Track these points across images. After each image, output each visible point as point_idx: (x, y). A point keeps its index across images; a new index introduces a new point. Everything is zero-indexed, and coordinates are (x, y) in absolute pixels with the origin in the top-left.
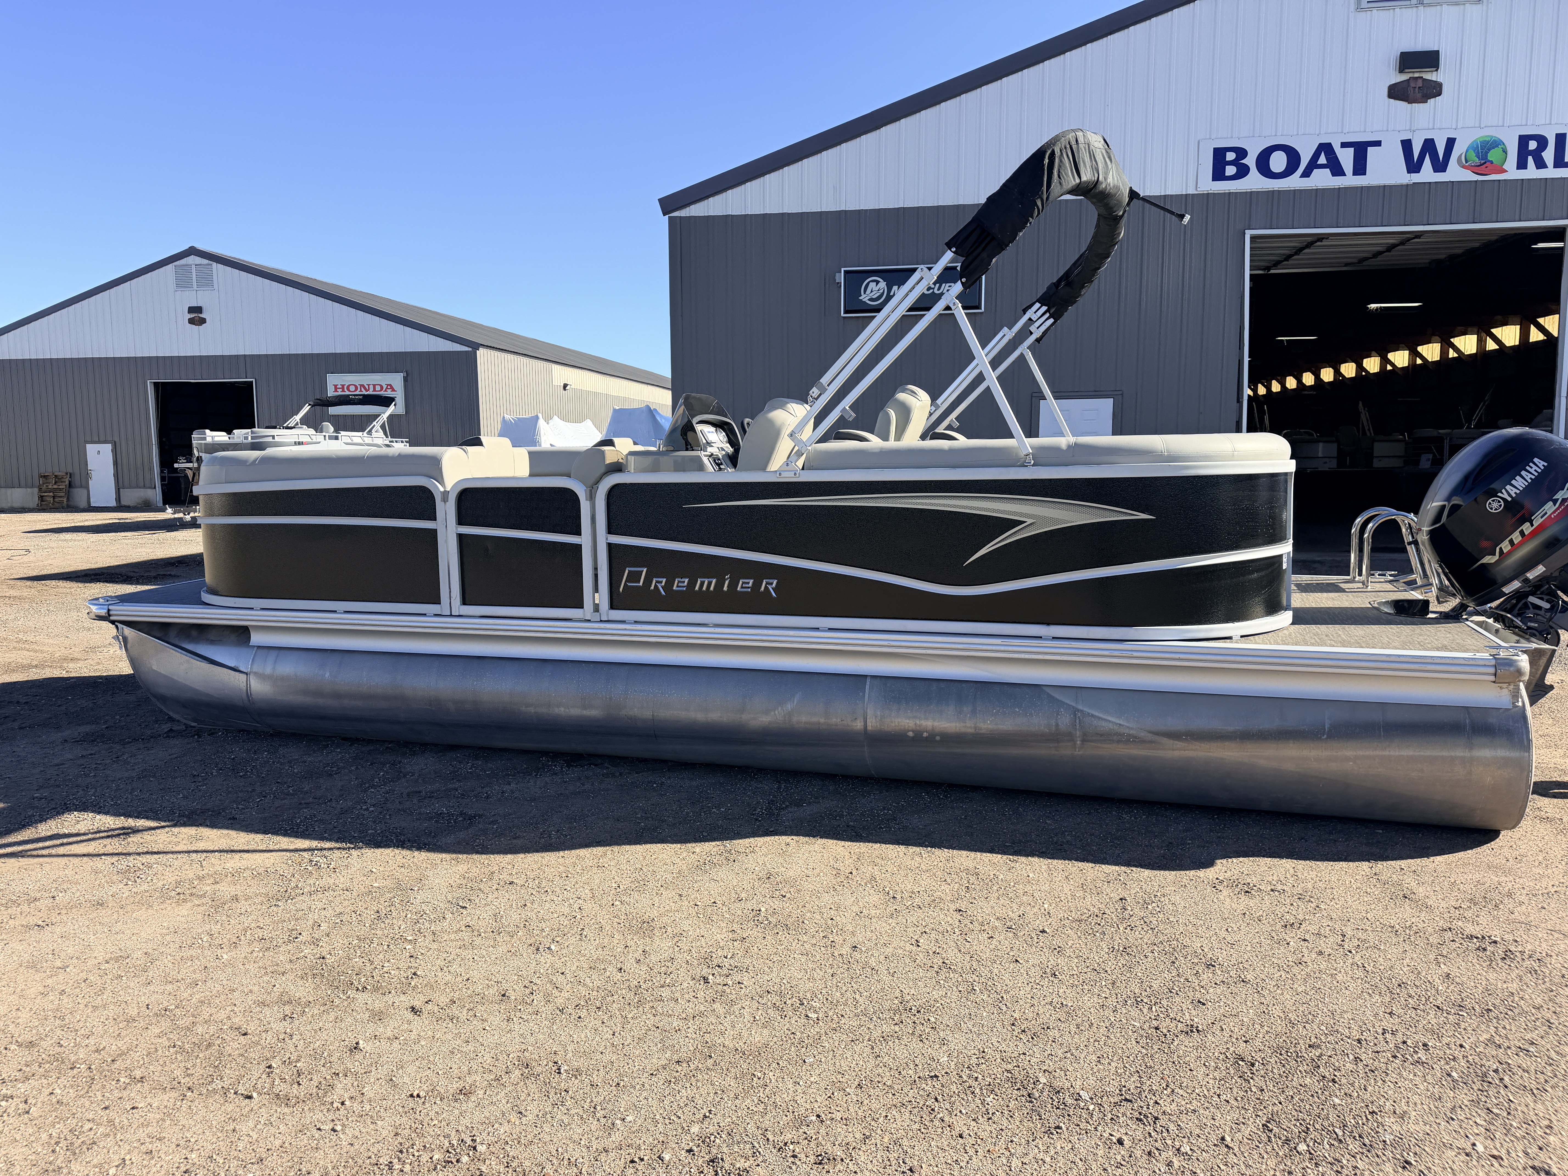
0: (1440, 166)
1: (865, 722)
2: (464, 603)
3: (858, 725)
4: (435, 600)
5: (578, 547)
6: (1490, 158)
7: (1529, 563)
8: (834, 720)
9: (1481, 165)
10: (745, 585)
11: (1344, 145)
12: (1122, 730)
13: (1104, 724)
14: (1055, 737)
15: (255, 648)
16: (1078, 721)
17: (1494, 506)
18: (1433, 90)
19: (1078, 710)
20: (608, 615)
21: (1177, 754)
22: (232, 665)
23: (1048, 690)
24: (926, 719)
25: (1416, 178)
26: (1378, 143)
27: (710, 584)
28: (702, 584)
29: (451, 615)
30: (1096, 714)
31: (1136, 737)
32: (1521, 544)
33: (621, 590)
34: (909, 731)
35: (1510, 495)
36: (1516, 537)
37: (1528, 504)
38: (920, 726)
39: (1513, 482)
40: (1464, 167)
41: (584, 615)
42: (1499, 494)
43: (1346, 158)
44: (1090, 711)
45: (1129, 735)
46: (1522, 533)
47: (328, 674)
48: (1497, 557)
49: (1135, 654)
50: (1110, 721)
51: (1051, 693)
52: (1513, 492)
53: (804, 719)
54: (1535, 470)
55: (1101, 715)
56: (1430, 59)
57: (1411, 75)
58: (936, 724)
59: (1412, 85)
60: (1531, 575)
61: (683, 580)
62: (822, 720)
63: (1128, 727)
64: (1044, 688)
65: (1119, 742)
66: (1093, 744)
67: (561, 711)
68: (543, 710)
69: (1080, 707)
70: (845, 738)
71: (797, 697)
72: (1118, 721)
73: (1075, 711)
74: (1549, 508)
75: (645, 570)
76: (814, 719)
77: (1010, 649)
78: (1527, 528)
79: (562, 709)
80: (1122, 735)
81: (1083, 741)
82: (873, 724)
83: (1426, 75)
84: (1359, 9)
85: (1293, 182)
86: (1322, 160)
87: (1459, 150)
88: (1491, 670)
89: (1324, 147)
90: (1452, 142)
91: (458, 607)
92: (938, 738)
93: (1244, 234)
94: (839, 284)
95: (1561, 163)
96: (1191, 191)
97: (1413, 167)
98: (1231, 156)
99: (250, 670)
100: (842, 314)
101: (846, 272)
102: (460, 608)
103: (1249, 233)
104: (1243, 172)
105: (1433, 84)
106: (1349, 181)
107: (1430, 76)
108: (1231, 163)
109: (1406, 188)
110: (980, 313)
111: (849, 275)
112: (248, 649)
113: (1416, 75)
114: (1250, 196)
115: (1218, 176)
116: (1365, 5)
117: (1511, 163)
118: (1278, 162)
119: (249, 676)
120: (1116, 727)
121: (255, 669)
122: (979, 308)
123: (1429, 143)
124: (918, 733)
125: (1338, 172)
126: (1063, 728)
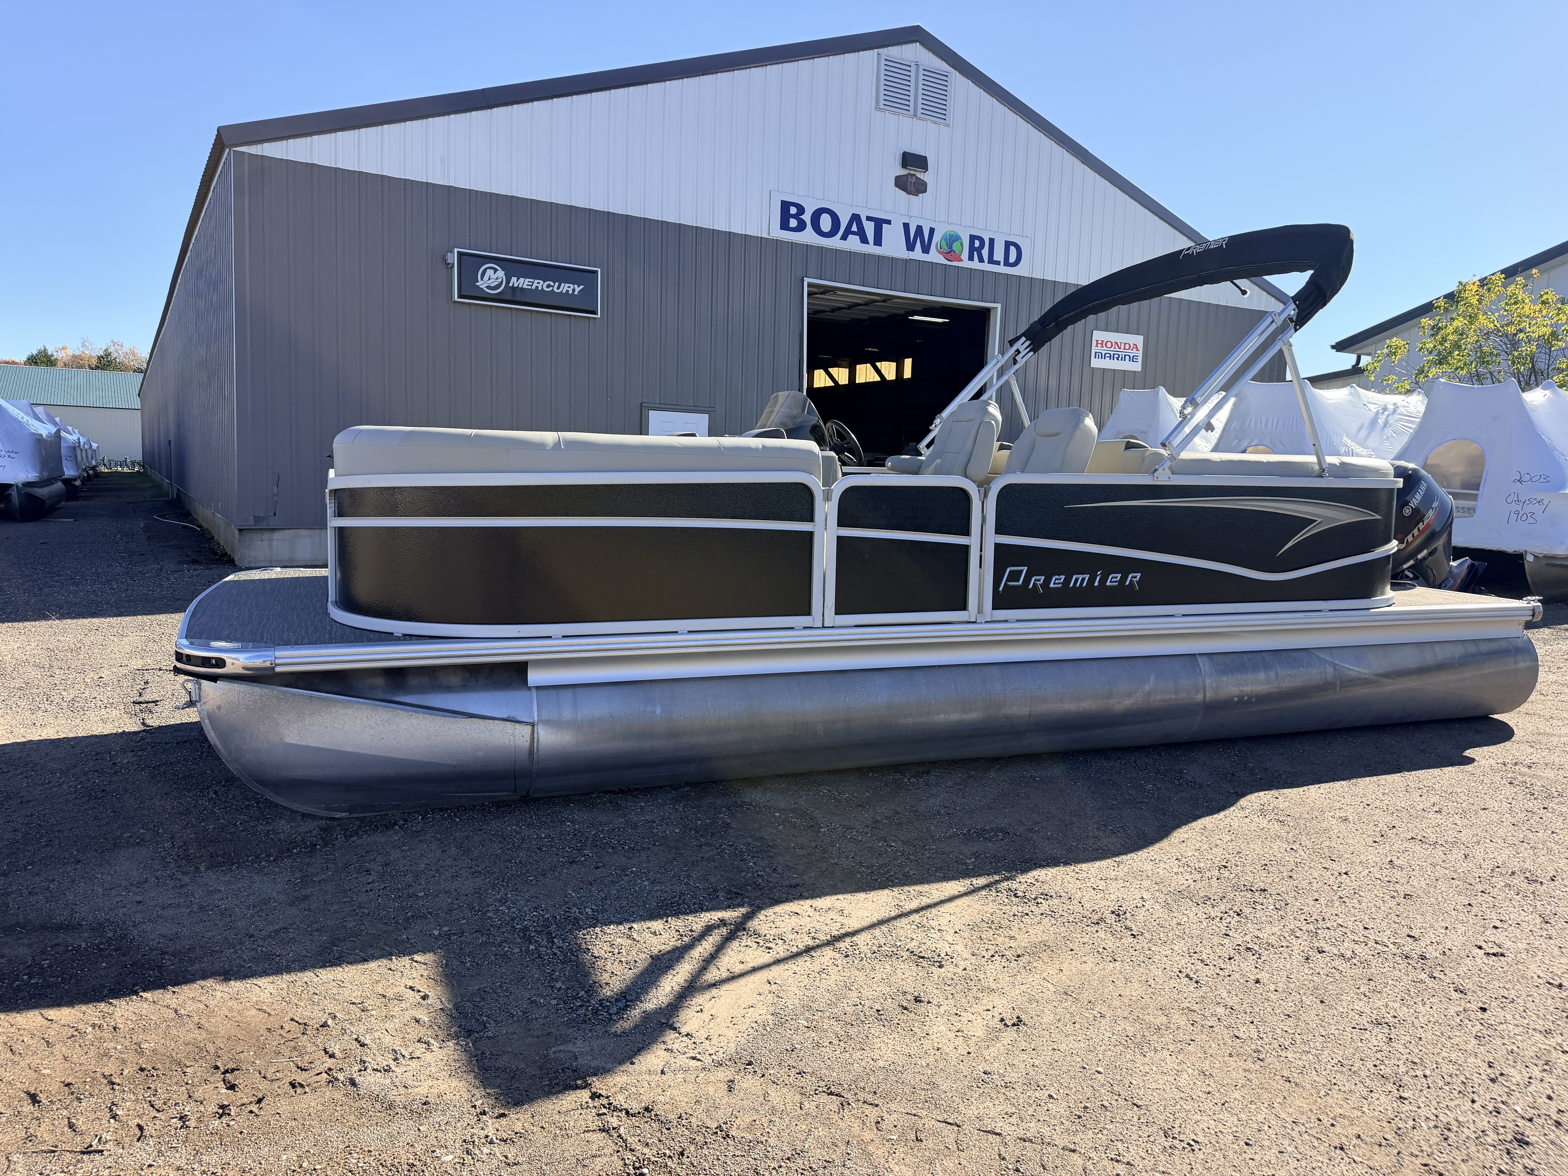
0: (926, 250)
1: (1205, 693)
2: (839, 612)
3: (1200, 697)
4: (806, 610)
5: (967, 548)
7: (1420, 549)
8: (1182, 694)
11: (869, 219)
12: (1361, 676)
13: (1351, 673)
14: (1326, 687)
15: (533, 691)
16: (1336, 672)
18: (919, 188)
19: (1336, 664)
20: (992, 615)
21: (1388, 688)
22: (505, 716)
23: (1315, 652)
24: (1247, 684)
25: (912, 255)
26: (889, 222)
27: (1083, 579)
28: (1077, 580)
29: (824, 627)
30: (1346, 666)
31: (1368, 680)
34: (1235, 697)
36: (1416, 532)
37: (1422, 510)
38: (1243, 691)
40: (939, 252)
41: (970, 616)
43: (869, 228)
44: (1343, 665)
45: (1365, 679)
47: (658, 709)
48: (1404, 545)
51: (1317, 654)
53: (1159, 697)
56: (920, 162)
57: (908, 171)
58: (1254, 688)
59: (910, 180)
61: (1061, 576)
62: (1173, 697)
64: (1312, 650)
65: (1361, 685)
66: (1346, 689)
67: (941, 718)
68: (922, 720)
69: (1337, 662)
71: (1152, 678)
72: (1359, 670)
73: (1335, 665)
74: (1430, 513)
76: (1167, 697)
78: (1421, 526)
79: (942, 716)
80: (1360, 679)
81: (1341, 687)
82: (1210, 694)
83: (918, 175)
84: (877, 108)
85: (835, 242)
86: (854, 228)
87: (936, 238)
88: (1531, 613)
89: (856, 218)
90: (932, 231)
91: (831, 618)
92: (1254, 700)
93: (803, 281)
94: (451, 265)
95: (991, 261)
96: (765, 235)
97: (910, 247)
98: (793, 210)
99: (536, 718)
100: (456, 298)
101: (460, 254)
102: (834, 618)
103: (807, 280)
104: (801, 226)
105: (922, 182)
106: (871, 249)
107: (920, 176)
108: (793, 216)
109: (907, 262)
110: (595, 318)
111: (464, 257)
112: (528, 693)
113: (912, 172)
114: (807, 247)
115: (785, 226)
116: (882, 106)
117: (965, 255)
118: (826, 223)
119: (533, 726)
120: (1358, 674)
121: (545, 716)
122: (595, 313)
123: (919, 229)
124: (1241, 698)
125: (864, 240)
126: (1329, 678)
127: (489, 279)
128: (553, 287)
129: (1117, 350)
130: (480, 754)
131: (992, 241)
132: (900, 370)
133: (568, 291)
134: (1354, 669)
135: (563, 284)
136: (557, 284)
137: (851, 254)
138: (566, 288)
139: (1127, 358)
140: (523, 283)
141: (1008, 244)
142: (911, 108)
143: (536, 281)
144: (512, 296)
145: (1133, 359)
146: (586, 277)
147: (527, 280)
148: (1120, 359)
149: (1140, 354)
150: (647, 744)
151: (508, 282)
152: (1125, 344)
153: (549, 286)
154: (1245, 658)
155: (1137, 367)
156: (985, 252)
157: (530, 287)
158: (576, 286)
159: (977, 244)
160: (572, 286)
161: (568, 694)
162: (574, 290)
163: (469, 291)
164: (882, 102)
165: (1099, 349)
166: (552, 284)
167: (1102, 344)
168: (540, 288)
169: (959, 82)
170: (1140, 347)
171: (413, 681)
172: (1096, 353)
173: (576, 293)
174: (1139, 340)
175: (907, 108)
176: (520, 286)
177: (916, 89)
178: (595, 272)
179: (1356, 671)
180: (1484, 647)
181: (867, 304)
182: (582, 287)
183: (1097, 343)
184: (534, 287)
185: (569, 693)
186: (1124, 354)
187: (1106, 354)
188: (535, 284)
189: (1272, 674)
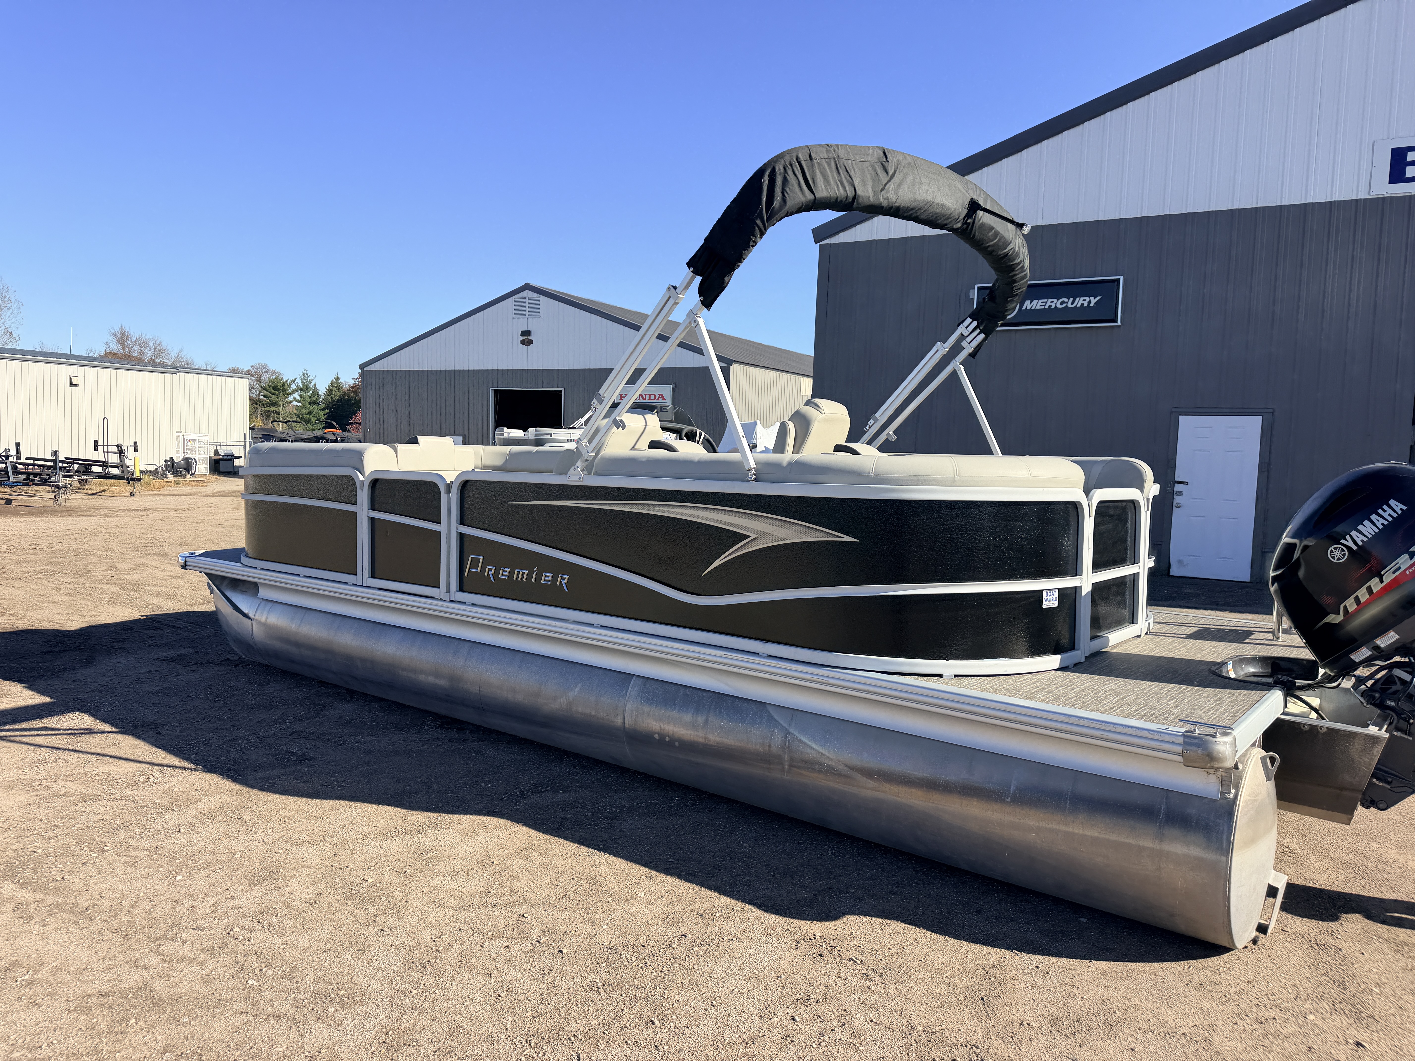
1: (624, 719)
2: (371, 576)
3: (619, 720)
4: (354, 571)
5: (438, 534)
7: (1380, 627)
8: (602, 712)
12: (823, 760)
13: (808, 750)
14: (767, 759)
15: (260, 601)
16: (787, 744)
17: (1337, 554)
19: (790, 733)
20: (456, 596)
23: (770, 709)
24: (668, 723)
29: (363, 586)
30: (804, 739)
31: (833, 769)
32: (1368, 603)
34: (655, 733)
36: (1363, 594)
37: (1378, 555)
38: (664, 729)
39: (1360, 527)
41: (440, 594)
42: (1343, 541)
44: (799, 736)
45: (828, 766)
46: (1370, 590)
49: (832, 681)
50: (814, 749)
51: (771, 712)
52: (1360, 539)
53: (581, 708)
54: (1390, 515)
55: (807, 741)
58: (676, 730)
62: (593, 711)
63: (828, 757)
64: (768, 706)
65: (820, 771)
66: (798, 770)
69: (792, 730)
71: (579, 686)
72: (821, 750)
73: (787, 734)
76: (588, 710)
77: (731, 662)
78: (1375, 584)
80: (822, 764)
81: (790, 766)
82: (629, 721)
91: (366, 578)
92: (676, 744)
94: (971, 300)
96: (1363, 195)
110: (1116, 326)
111: (982, 290)
115: (1396, 178)
119: (252, 621)
120: (818, 756)
122: (1115, 321)
124: (662, 737)
126: (774, 750)
128: (1067, 303)
133: (1082, 305)
134: (813, 747)
135: (1078, 299)
136: (1071, 299)
138: (1081, 302)
140: (1037, 304)
143: (1050, 300)
144: (1025, 318)
146: (1106, 287)
147: (1041, 301)
151: (1021, 305)
153: (1061, 304)
157: (1043, 307)
158: (1092, 298)
160: (1088, 299)
162: (1090, 302)
168: (1053, 306)
173: (1092, 305)
176: (1033, 308)
178: (1118, 281)
179: (816, 750)
182: (1099, 298)
184: (1047, 307)
188: (1049, 304)
189: (701, 719)
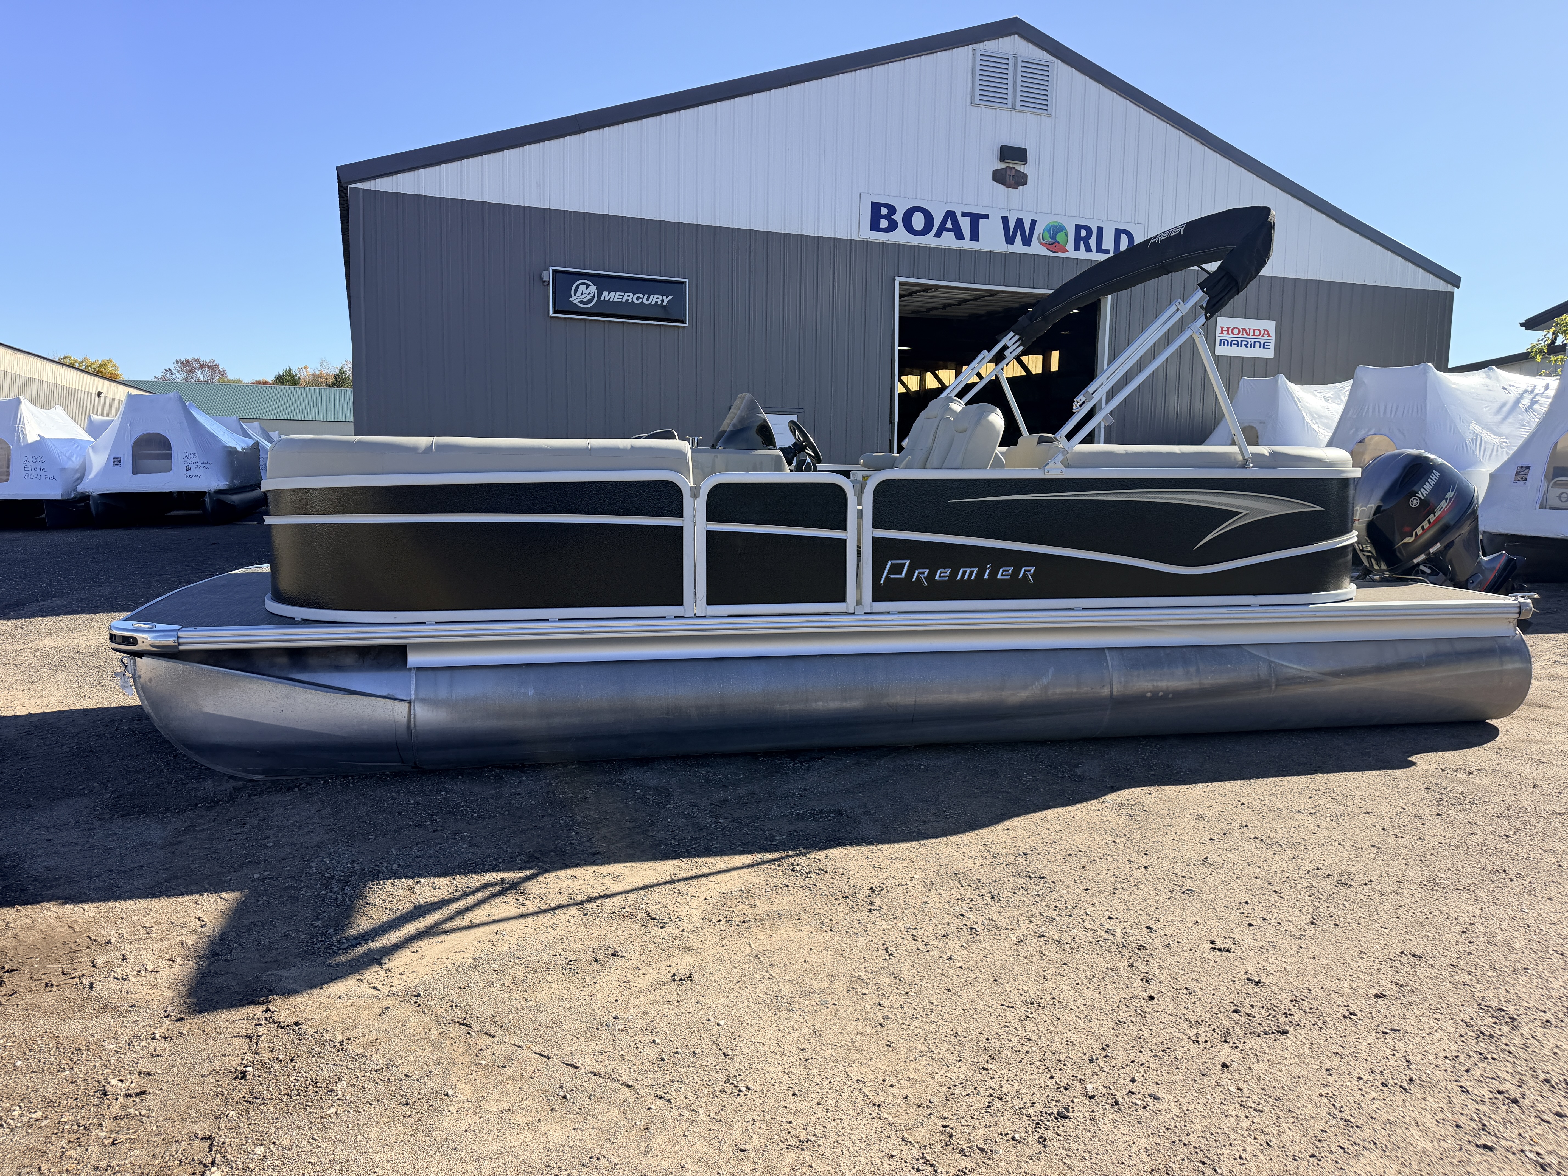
0: (1027, 242)
1: (1112, 688)
2: (709, 603)
3: (1106, 691)
4: (677, 601)
5: (844, 542)
6: (1058, 240)
7: (1431, 543)
8: (1085, 689)
9: (1052, 244)
10: (1004, 573)
11: (964, 214)
12: (1302, 674)
13: (1290, 671)
14: (1258, 685)
15: (414, 672)
16: (1271, 670)
17: (1414, 503)
18: (1020, 180)
19: (1271, 662)
20: (871, 607)
21: (1336, 688)
22: (384, 694)
23: (1246, 648)
24: (1162, 680)
25: (1012, 249)
26: (986, 217)
27: (971, 573)
28: (964, 573)
29: (695, 616)
30: (1284, 663)
31: (1311, 678)
33: (882, 582)
34: (1148, 692)
35: (1423, 495)
37: (1433, 501)
38: (1157, 687)
40: (1041, 244)
41: (848, 608)
43: (965, 224)
44: (1279, 662)
45: (1307, 677)
47: (531, 692)
48: (1413, 539)
49: (1318, 614)
51: (1250, 650)
53: (1058, 690)
55: (1286, 664)
56: (1019, 154)
57: (1007, 165)
58: (1170, 684)
59: (1008, 173)
60: (1432, 550)
61: (946, 570)
62: (1075, 690)
63: (1306, 671)
64: (1243, 646)
65: (1300, 683)
66: (1283, 687)
67: (820, 706)
68: (799, 707)
69: (1273, 659)
70: (1094, 704)
71: (1051, 670)
72: (1299, 668)
73: (1268, 663)
74: (1444, 504)
75: (908, 562)
76: (1068, 690)
77: (1232, 616)
79: (821, 703)
80: (1301, 678)
81: (1277, 686)
82: (1117, 689)
83: (1018, 168)
84: (973, 103)
85: (929, 240)
86: (949, 225)
87: (1038, 230)
88: (1517, 610)
89: (950, 215)
90: (1033, 223)
91: (702, 607)
92: (1171, 696)
93: (894, 280)
94: (547, 283)
95: (1100, 250)
96: (855, 237)
97: (1010, 240)
98: (884, 211)
99: (413, 697)
100: (551, 314)
101: (554, 271)
102: (706, 608)
103: (898, 280)
104: (893, 226)
105: (1022, 175)
106: (967, 244)
107: (1020, 168)
108: (884, 217)
109: (1006, 255)
110: (684, 327)
111: (558, 275)
112: (407, 673)
113: (1011, 165)
114: (899, 247)
115: (875, 227)
116: (977, 101)
117: (1071, 245)
118: (918, 221)
119: (410, 703)
120: (1298, 672)
121: (422, 695)
122: (683, 322)
123: (1020, 222)
124: (1155, 694)
125: (960, 236)
126: (1262, 676)
127: (582, 294)
128: (643, 299)
129: (1246, 336)
130: (365, 727)
131: (1100, 230)
132: (1046, 363)
133: (656, 302)
134: (1293, 667)
135: (652, 296)
136: (646, 296)
137: (945, 251)
138: (655, 300)
139: (1257, 344)
140: (614, 296)
141: (1118, 232)
142: (1010, 102)
143: (627, 294)
144: (602, 310)
145: (1263, 346)
146: (674, 288)
147: (618, 293)
148: (1249, 346)
149: (1272, 340)
150: (520, 723)
151: (600, 295)
152: (1254, 330)
153: (638, 298)
154: (1162, 653)
155: (1269, 354)
156: (1093, 242)
157: (620, 300)
158: (665, 297)
159: (1083, 233)
160: (661, 297)
161: (444, 676)
162: (663, 301)
163: (564, 306)
164: (977, 97)
165: (1224, 336)
166: (641, 296)
167: (1228, 331)
168: (630, 301)
169: (1061, 71)
170: (1273, 333)
171: (313, 661)
172: (1221, 340)
173: (665, 304)
174: (1270, 326)
175: (1005, 101)
176: (611, 300)
177: (1015, 82)
178: (684, 283)
179: (1296, 669)
180: (1459, 647)
181: (975, 299)
182: (670, 298)
183: (1222, 330)
184: (624, 300)
185: (447, 674)
186: (1253, 340)
187: (1232, 341)
188: (625, 297)
189: (1192, 669)
